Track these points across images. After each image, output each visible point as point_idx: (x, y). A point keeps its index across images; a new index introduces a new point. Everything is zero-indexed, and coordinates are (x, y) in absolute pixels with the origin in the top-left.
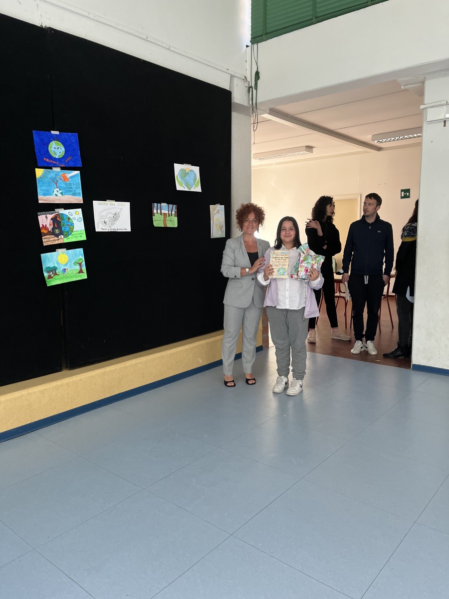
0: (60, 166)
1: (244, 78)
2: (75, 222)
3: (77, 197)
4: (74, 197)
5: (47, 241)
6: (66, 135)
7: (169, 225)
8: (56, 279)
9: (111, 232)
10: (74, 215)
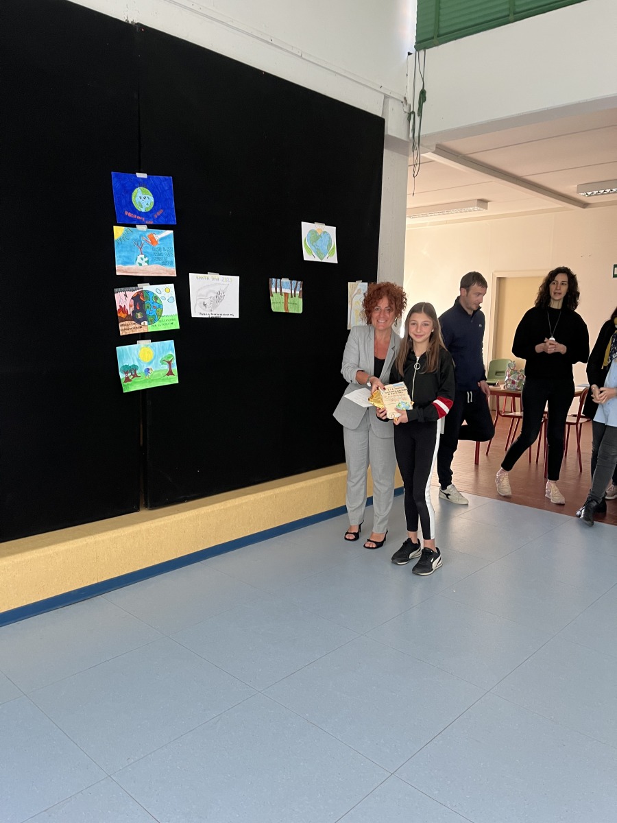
0: (147, 222)
1: (403, 100)
2: (164, 303)
3: (168, 268)
4: (164, 267)
5: (126, 329)
6: (157, 179)
7: (292, 310)
8: (136, 383)
9: (212, 318)
10: (163, 292)
